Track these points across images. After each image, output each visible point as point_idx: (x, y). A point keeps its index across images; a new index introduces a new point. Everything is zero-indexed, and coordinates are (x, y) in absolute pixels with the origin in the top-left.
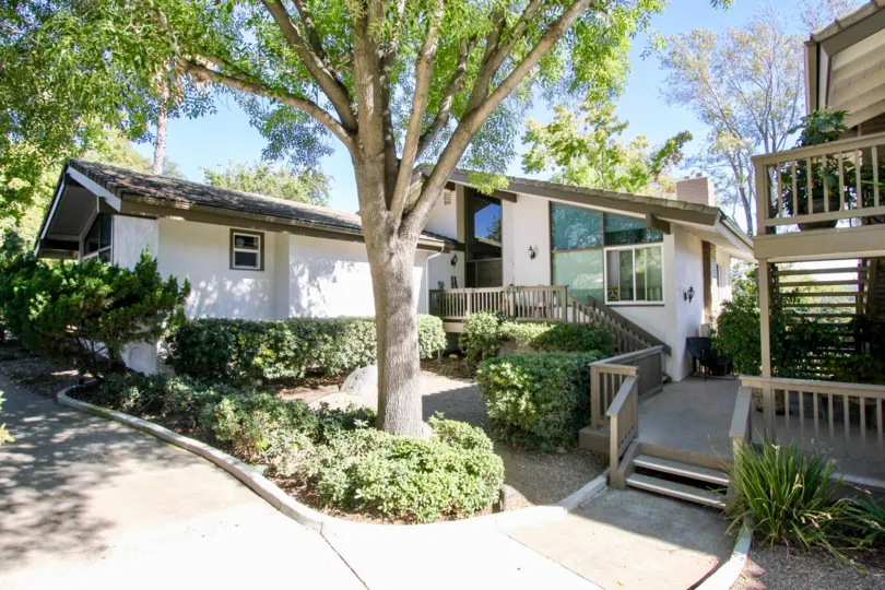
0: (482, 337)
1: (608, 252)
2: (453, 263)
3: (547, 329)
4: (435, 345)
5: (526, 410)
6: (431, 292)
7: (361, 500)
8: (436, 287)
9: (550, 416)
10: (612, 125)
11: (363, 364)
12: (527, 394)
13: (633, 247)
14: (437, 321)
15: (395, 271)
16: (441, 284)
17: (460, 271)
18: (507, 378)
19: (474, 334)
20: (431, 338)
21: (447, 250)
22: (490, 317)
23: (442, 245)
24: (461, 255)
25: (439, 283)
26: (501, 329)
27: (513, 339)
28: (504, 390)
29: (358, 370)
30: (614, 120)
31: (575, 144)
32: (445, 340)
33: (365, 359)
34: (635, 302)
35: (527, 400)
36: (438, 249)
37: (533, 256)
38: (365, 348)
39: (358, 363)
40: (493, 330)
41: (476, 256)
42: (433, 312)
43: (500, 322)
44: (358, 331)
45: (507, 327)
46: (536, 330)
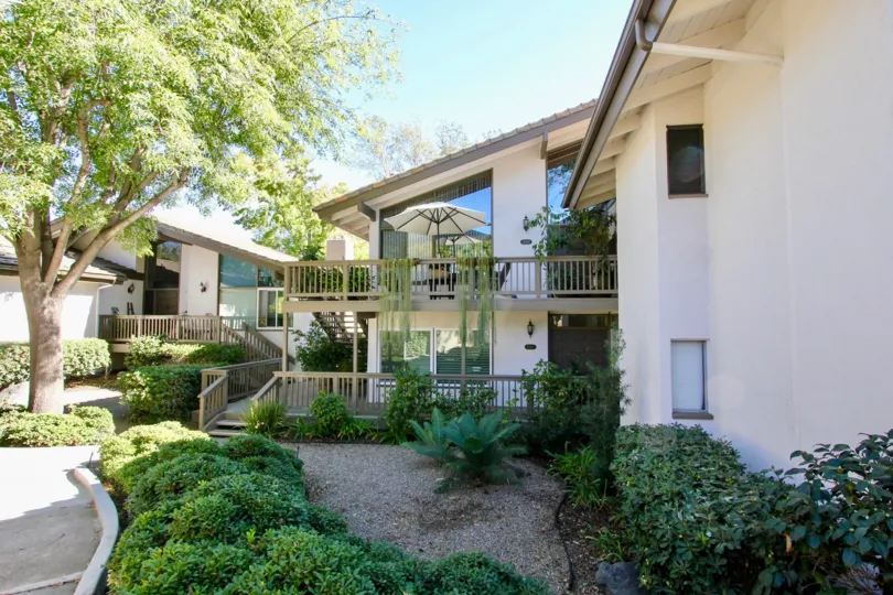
0: (144, 356)
1: (261, 292)
2: (130, 291)
3: (197, 348)
4: (97, 363)
5: (146, 398)
6: (102, 318)
7: (12, 439)
8: (109, 312)
9: (163, 401)
10: (308, 174)
11: (17, 381)
12: (147, 389)
13: (277, 289)
14: (104, 344)
15: (48, 317)
16: (115, 310)
17: (137, 298)
18: (136, 381)
19: (137, 354)
20: (94, 358)
21: (119, 282)
22: (153, 340)
23: (114, 278)
24: (139, 285)
25: (113, 309)
26: (161, 349)
27: (170, 357)
28: (132, 387)
29: (13, 386)
30: (311, 171)
31: (275, 186)
32: (108, 359)
33: (19, 377)
34: (276, 328)
35: (147, 393)
36: (111, 282)
37: (204, 290)
38: (21, 368)
39: (12, 381)
40: (154, 350)
41: (156, 285)
42: (101, 336)
43: (161, 344)
44: (14, 354)
45: (166, 348)
46: (187, 349)
